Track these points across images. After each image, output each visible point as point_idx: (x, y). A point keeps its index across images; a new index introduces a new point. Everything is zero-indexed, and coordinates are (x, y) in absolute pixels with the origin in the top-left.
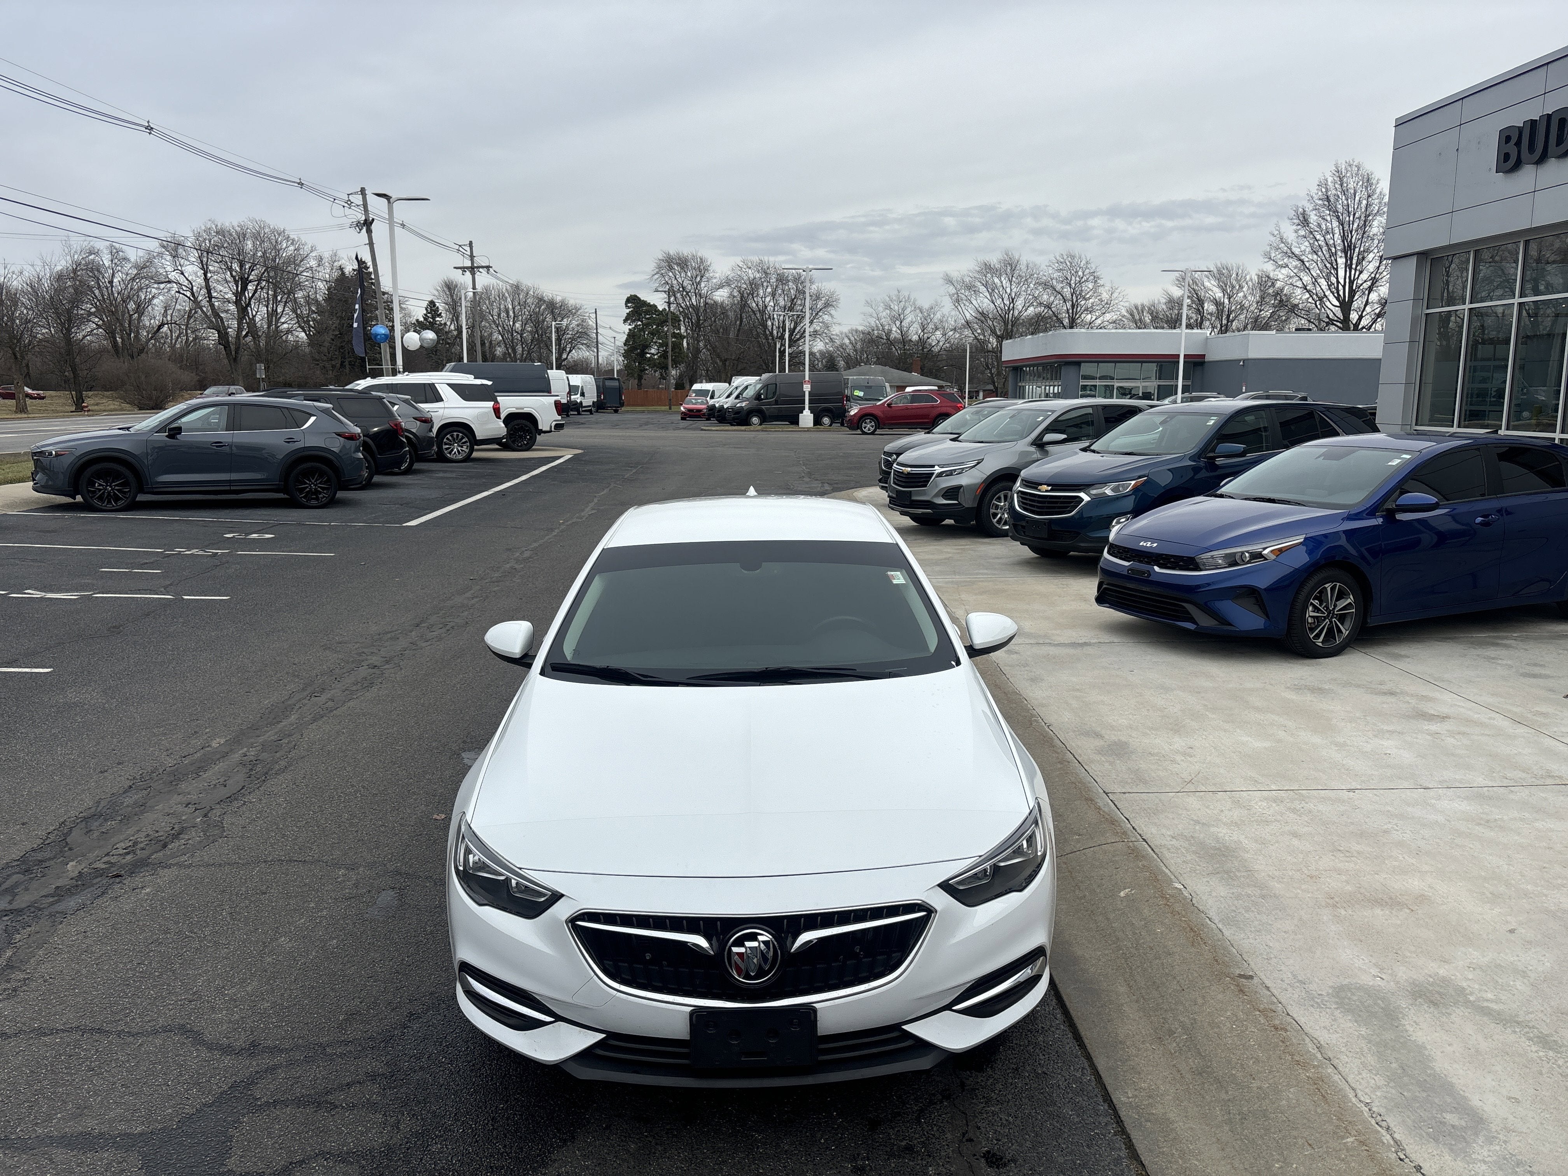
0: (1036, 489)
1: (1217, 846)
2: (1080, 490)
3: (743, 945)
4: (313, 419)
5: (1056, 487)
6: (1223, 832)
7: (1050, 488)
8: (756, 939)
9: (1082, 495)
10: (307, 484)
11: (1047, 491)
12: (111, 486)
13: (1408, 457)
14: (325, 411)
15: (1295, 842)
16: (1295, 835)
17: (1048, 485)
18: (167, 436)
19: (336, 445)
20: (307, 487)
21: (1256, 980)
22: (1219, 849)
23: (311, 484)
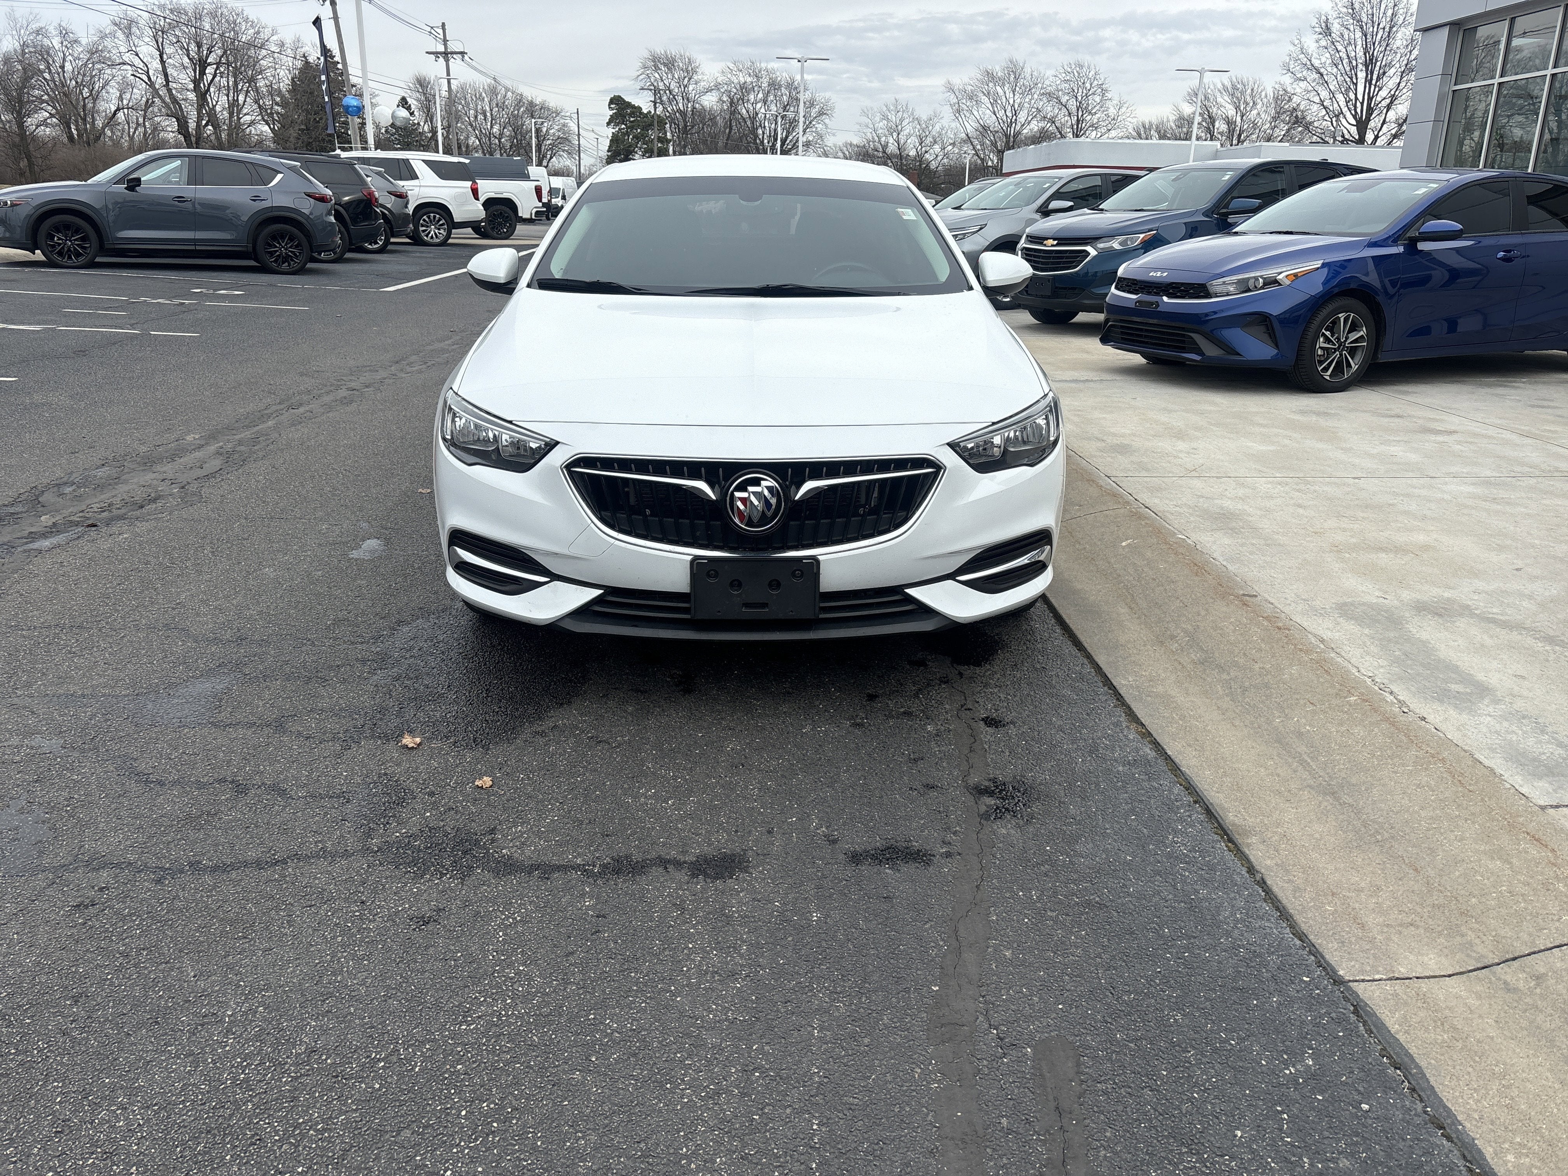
0: (1041, 244)
1: (1222, 512)
2: (1086, 244)
3: (746, 490)
4: (279, 177)
5: (1062, 241)
6: (1227, 504)
7: (1055, 242)
8: (759, 485)
9: (1089, 248)
10: (276, 247)
11: (1053, 246)
12: (70, 241)
13: (1435, 186)
14: (292, 168)
15: (1301, 511)
16: (1300, 506)
17: (1054, 239)
18: (126, 188)
19: (307, 207)
20: (276, 251)
21: (1259, 598)
22: (1224, 514)
23: (282, 248)
